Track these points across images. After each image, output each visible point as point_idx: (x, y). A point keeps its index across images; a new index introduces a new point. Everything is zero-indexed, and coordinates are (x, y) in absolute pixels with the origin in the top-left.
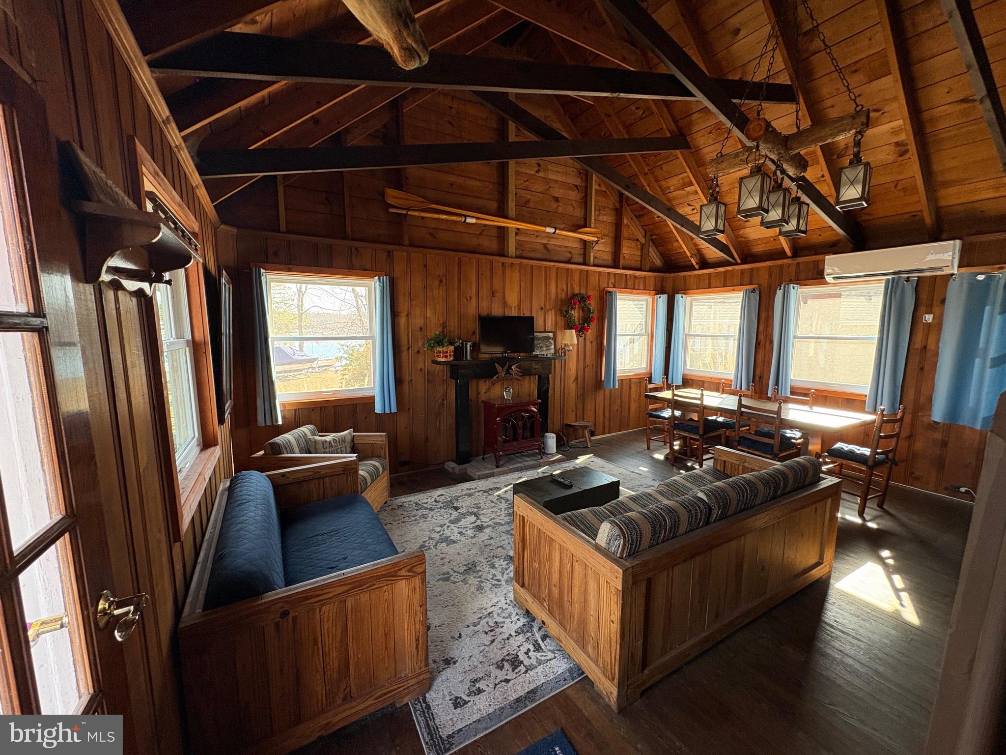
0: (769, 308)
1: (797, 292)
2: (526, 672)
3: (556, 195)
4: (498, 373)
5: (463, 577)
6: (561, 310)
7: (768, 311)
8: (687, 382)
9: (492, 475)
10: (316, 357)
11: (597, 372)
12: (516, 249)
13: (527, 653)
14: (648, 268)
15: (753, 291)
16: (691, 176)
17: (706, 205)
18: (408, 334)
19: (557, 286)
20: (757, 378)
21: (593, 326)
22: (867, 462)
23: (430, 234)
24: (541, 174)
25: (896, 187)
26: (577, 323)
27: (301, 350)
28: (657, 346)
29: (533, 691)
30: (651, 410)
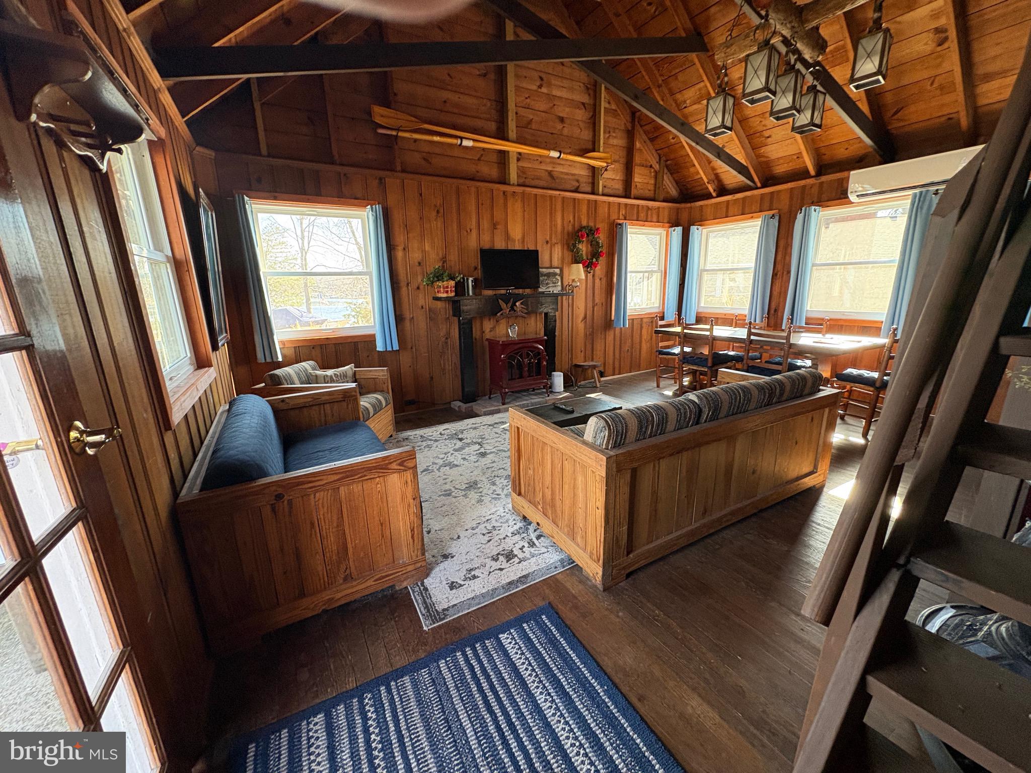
0: (788, 235)
1: (818, 216)
2: (519, 563)
3: (561, 115)
4: (502, 310)
5: (464, 493)
6: (568, 247)
7: (787, 239)
8: (699, 320)
9: (498, 411)
10: (325, 318)
11: (606, 312)
12: (518, 176)
13: (521, 549)
14: (661, 198)
15: (773, 216)
16: (708, 85)
17: (714, 97)
18: (407, 269)
19: (563, 216)
20: (772, 312)
21: (602, 261)
22: (874, 384)
23: (425, 159)
24: (544, 90)
25: (932, 84)
26: (585, 258)
27: (309, 311)
28: (671, 283)
29: (525, 577)
30: (661, 347)
